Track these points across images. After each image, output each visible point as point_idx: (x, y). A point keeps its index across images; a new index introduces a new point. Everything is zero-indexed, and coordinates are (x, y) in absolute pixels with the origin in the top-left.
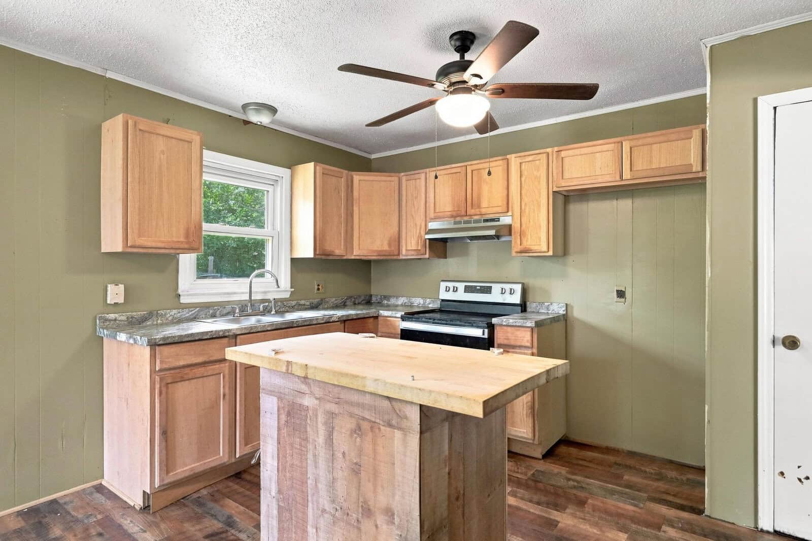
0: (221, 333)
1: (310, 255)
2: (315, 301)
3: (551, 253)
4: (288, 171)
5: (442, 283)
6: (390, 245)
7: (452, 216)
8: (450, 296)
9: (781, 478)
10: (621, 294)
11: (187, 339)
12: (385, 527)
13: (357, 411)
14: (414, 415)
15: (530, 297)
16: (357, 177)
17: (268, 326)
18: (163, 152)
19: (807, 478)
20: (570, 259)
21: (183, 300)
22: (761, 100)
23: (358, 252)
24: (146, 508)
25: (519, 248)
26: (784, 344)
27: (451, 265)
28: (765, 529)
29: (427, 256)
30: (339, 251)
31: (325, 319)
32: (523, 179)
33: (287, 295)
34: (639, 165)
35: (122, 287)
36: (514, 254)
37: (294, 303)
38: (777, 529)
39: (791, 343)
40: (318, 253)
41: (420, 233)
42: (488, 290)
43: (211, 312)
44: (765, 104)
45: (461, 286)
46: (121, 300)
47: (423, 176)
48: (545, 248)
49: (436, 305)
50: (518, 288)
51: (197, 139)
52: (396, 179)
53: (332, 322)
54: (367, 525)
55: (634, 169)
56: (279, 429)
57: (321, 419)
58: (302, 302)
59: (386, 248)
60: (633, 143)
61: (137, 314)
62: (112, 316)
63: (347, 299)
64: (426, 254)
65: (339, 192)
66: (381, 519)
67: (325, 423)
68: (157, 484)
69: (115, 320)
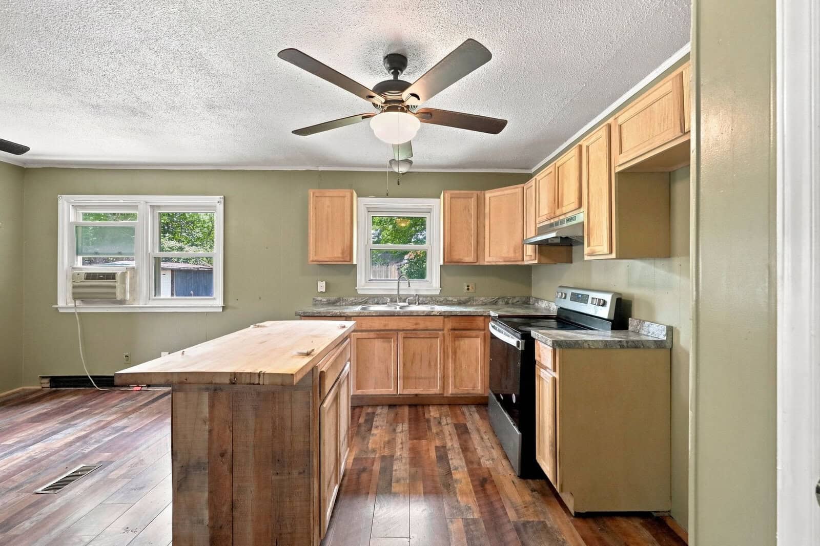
0: (338, 314)
2: (463, 299)
3: (614, 255)
4: (438, 200)
6: (515, 252)
7: (547, 219)
8: (561, 304)
11: (317, 315)
16: (489, 195)
17: (373, 313)
18: (328, 207)
20: (676, 262)
21: (360, 292)
23: (489, 259)
25: (587, 250)
29: (536, 261)
30: (469, 258)
31: (425, 313)
32: (590, 165)
33: (438, 293)
35: (324, 282)
37: (442, 299)
40: (446, 260)
42: (586, 299)
43: (376, 301)
45: (569, 293)
46: (324, 290)
47: (534, 182)
48: (606, 249)
50: (608, 300)
52: (521, 189)
53: (433, 316)
58: (450, 299)
59: (511, 255)
61: (333, 298)
62: (320, 298)
63: (499, 299)
64: (536, 259)
65: (469, 211)
69: (321, 301)
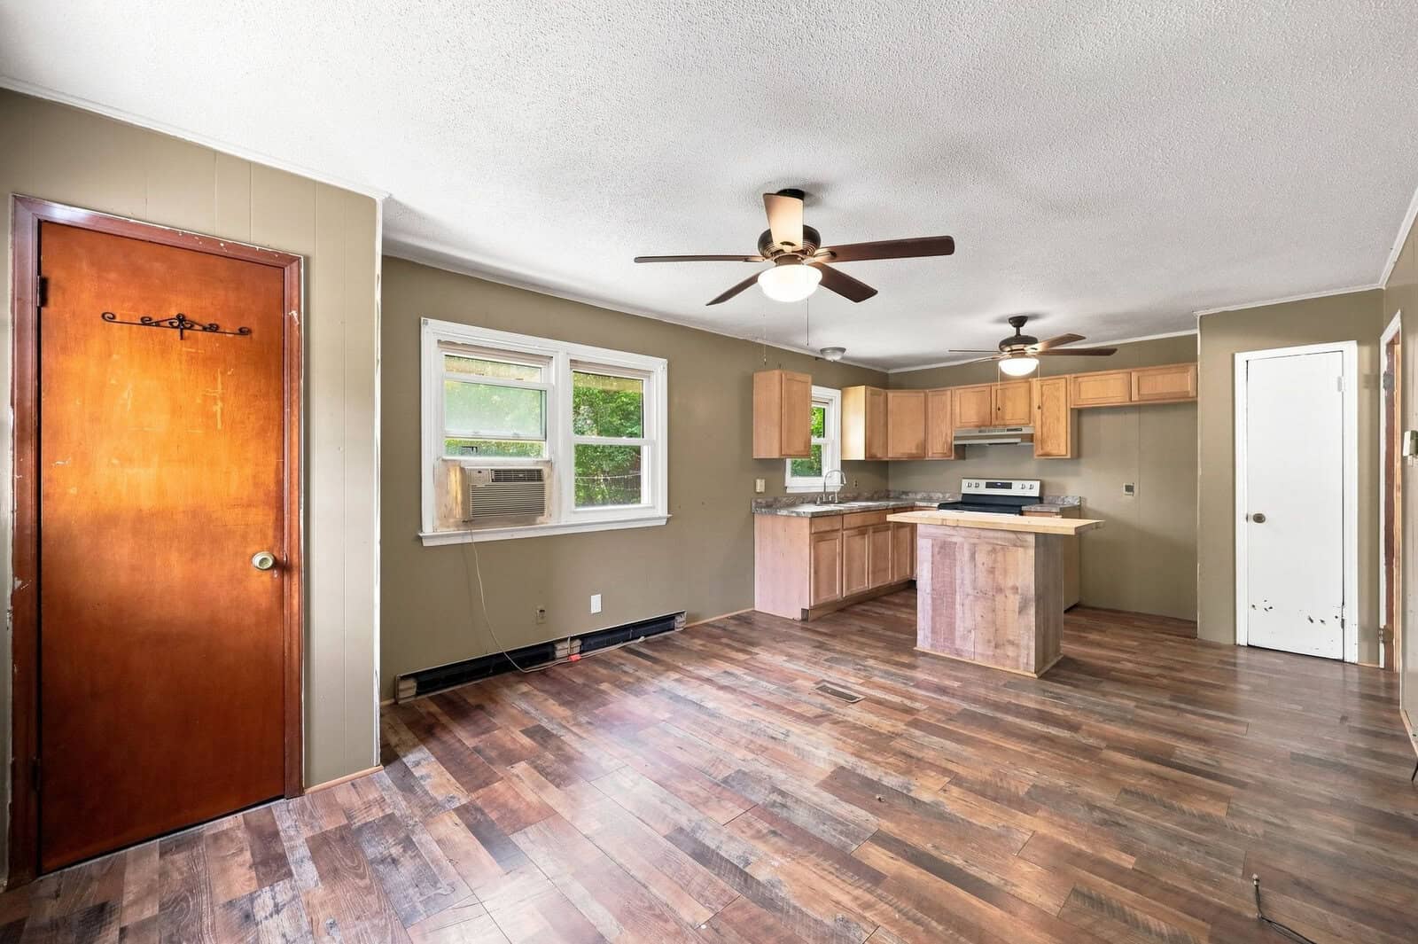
0: (838, 512)
1: (862, 457)
2: (855, 494)
3: (1069, 456)
4: (839, 392)
5: (964, 480)
6: (918, 449)
7: (977, 426)
8: (973, 491)
9: (1253, 609)
10: (1129, 489)
12: (1012, 596)
13: (991, 541)
14: (1031, 539)
15: (1047, 492)
16: (891, 394)
18: (796, 392)
19: (1271, 608)
20: (1083, 460)
21: (788, 491)
22: (1237, 355)
23: (892, 454)
24: (804, 620)
25: (1041, 452)
26: (1255, 520)
27: (971, 465)
28: (1241, 644)
29: (953, 458)
30: (879, 454)
31: (885, 506)
32: (1044, 398)
33: (839, 489)
34: (1145, 391)
35: (763, 482)
36: (1036, 457)
37: (843, 495)
38: (1250, 643)
39: (1259, 518)
40: (867, 456)
41: (946, 439)
42: (1009, 486)
43: (801, 500)
44: (1240, 358)
45: (983, 483)
46: (763, 490)
47: (949, 393)
48: (1064, 453)
49: (959, 499)
50: (1037, 485)
51: (809, 379)
52: (923, 395)
53: (889, 509)
54: (999, 598)
55: (1141, 392)
56: (933, 556)
57: (966, 547)
58: (848, 495)
59: (914, 451)
60: (1141, 374)
61: (769, 500)
62: (759, 500)
63: (874, 493)
64: (951, 457)
65: (880, 407)
66: (1008, 593)
67: (970, 550)
68: (812, 604)
69: (761, 503)
